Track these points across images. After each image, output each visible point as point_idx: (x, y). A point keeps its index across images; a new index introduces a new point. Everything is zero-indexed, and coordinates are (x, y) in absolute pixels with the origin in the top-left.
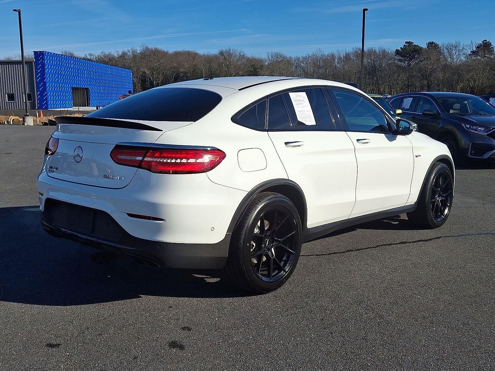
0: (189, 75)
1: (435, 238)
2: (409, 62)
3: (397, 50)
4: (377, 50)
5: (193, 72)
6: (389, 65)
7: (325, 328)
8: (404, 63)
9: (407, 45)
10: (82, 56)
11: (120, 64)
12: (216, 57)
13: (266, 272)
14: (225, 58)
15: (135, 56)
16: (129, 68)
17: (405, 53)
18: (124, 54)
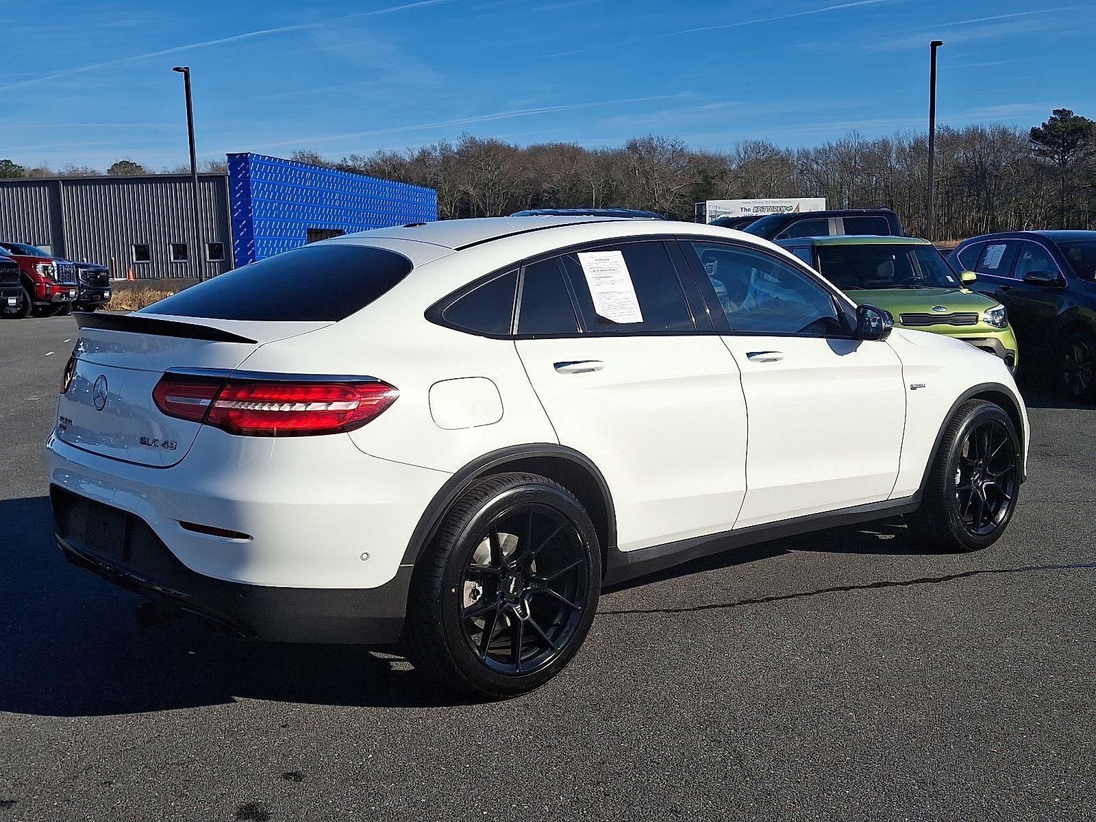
0: (561, 196)
1: (961, 576)
2: (1063, 157)
3: (1033, 130)
4: (988, 131)
5: (571, 189)
6: (1015, 163)
7: (598, 783)
8: (1052, 158)
9: (1058, 117)
10: (337, 160)
11: (415, 179)
12: (620, 155)
13: (508, 652)
14: (641, 158)
15: (447, 159)
16: (435, 186)
17: (1052, 135)
18: (424, 154)
